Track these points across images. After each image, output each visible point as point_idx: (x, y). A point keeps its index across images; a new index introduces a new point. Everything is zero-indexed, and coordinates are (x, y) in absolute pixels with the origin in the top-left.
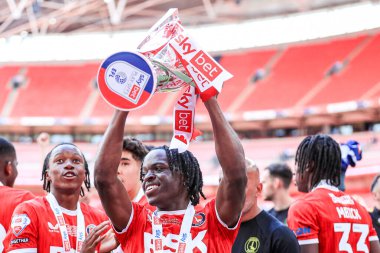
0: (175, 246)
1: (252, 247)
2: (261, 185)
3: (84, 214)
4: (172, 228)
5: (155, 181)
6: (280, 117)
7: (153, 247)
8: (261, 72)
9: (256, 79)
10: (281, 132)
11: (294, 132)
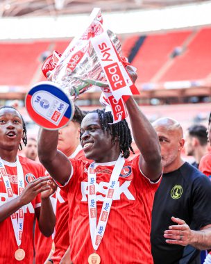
0: (106, 192)
1: (177, 194)
2: (184, 141)
3: (22, 165)
4: (104, 177)
5: (90, 139)
6: (194, 87)
7: (88, 192)
8: (179, 49)
9: (175, 55)
10: (195, 99)
11: (206, 99)
